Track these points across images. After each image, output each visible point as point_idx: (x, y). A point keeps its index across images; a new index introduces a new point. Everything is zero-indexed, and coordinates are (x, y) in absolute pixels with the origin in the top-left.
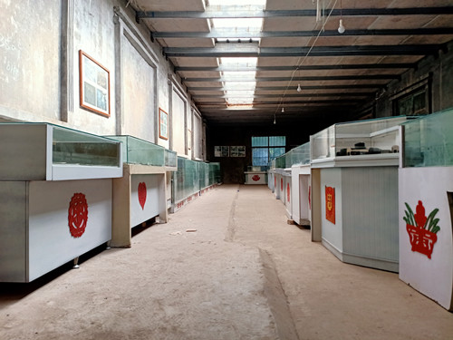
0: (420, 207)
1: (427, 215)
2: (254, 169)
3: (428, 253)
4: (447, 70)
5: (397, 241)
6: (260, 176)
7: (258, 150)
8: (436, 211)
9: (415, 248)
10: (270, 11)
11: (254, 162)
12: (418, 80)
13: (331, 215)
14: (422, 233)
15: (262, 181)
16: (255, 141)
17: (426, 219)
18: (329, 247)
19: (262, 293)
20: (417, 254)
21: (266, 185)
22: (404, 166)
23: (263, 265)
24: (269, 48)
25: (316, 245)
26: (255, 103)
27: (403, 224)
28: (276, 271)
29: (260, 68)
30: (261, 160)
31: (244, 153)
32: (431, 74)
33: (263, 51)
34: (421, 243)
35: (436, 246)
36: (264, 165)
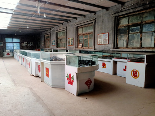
0: (70, 75)
1: (72, 76)
2: (7, 51)
3: (72, 84)
4: (71, 27)
5: (65, 81)
6: (10, 53)
7: (8, 43)
8: (73, 76)
9: (69, 83)
10: (20, 4)
11: (7, 48)
12: (63, 28)
13: (48, 75)
14: (71, 80)
15: (11, 55)
16: (7, 40)
17: (71, 77)
18: (47, 83)
19: (37, 101)
20: (69, 84)
21: (13, 57)
22: (66, 65)
23: (33, 93)
24: (17, 12)
25: (42, 83)
26: (9, 27)
27: (66, 78)
28: (36, 94)
29: (12, 17)
30: (10, 47)
31: (2, 44)
32: (67, 27)
33: (15, 13)
34: (70, 82)
35: (73, 83)
36: (11, 49)
